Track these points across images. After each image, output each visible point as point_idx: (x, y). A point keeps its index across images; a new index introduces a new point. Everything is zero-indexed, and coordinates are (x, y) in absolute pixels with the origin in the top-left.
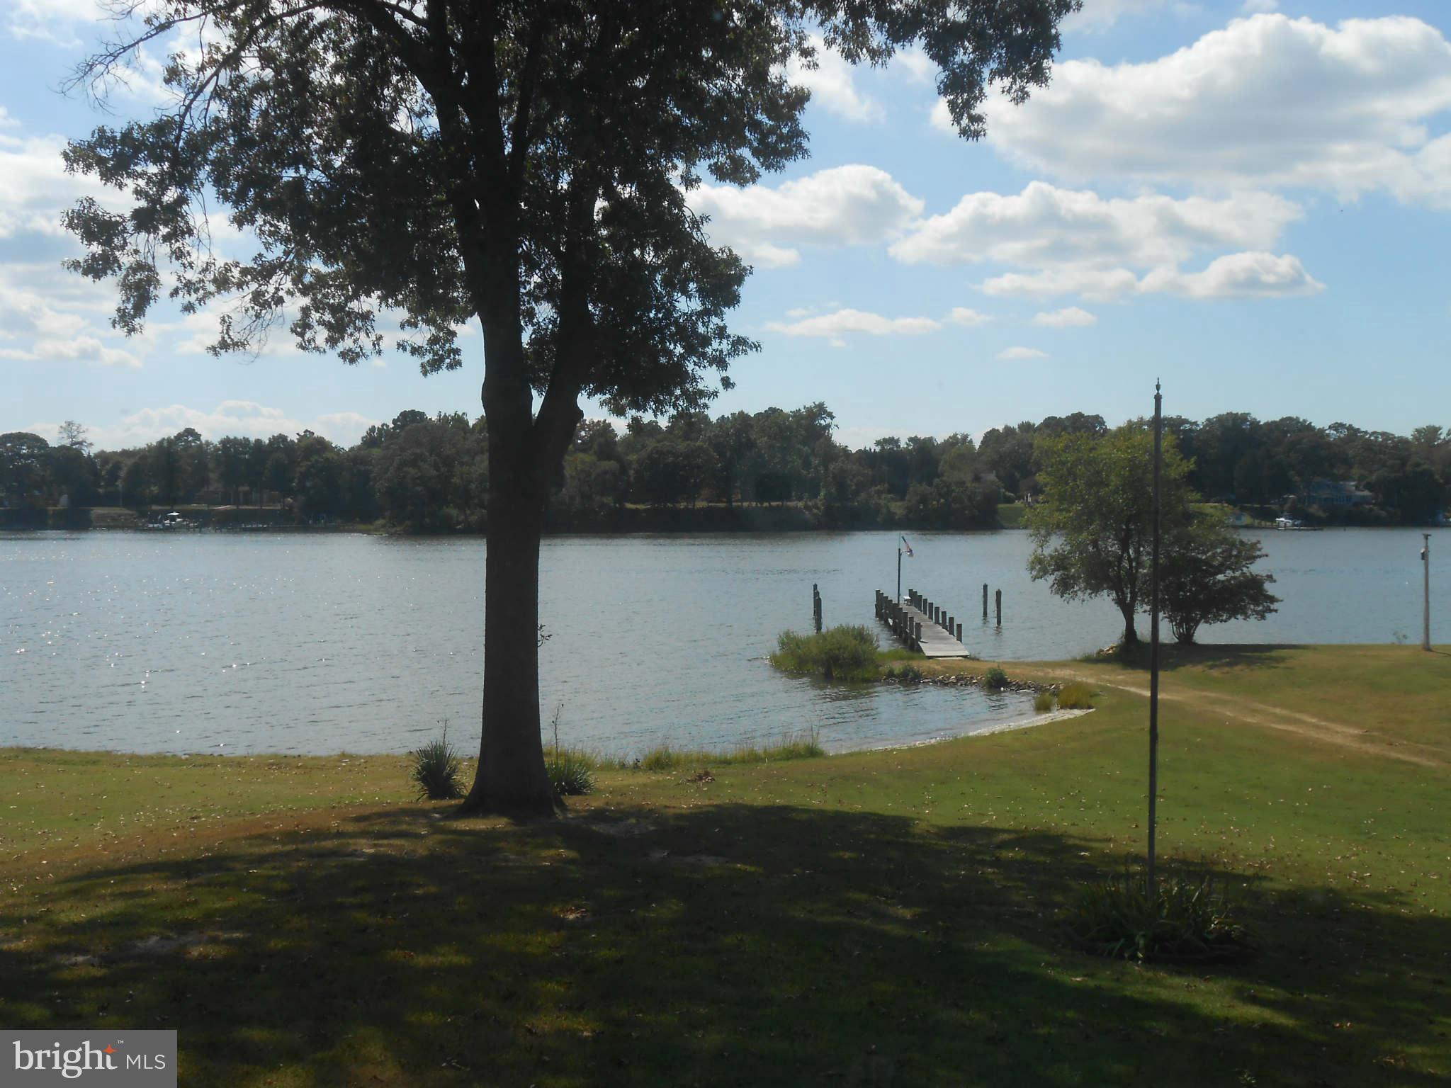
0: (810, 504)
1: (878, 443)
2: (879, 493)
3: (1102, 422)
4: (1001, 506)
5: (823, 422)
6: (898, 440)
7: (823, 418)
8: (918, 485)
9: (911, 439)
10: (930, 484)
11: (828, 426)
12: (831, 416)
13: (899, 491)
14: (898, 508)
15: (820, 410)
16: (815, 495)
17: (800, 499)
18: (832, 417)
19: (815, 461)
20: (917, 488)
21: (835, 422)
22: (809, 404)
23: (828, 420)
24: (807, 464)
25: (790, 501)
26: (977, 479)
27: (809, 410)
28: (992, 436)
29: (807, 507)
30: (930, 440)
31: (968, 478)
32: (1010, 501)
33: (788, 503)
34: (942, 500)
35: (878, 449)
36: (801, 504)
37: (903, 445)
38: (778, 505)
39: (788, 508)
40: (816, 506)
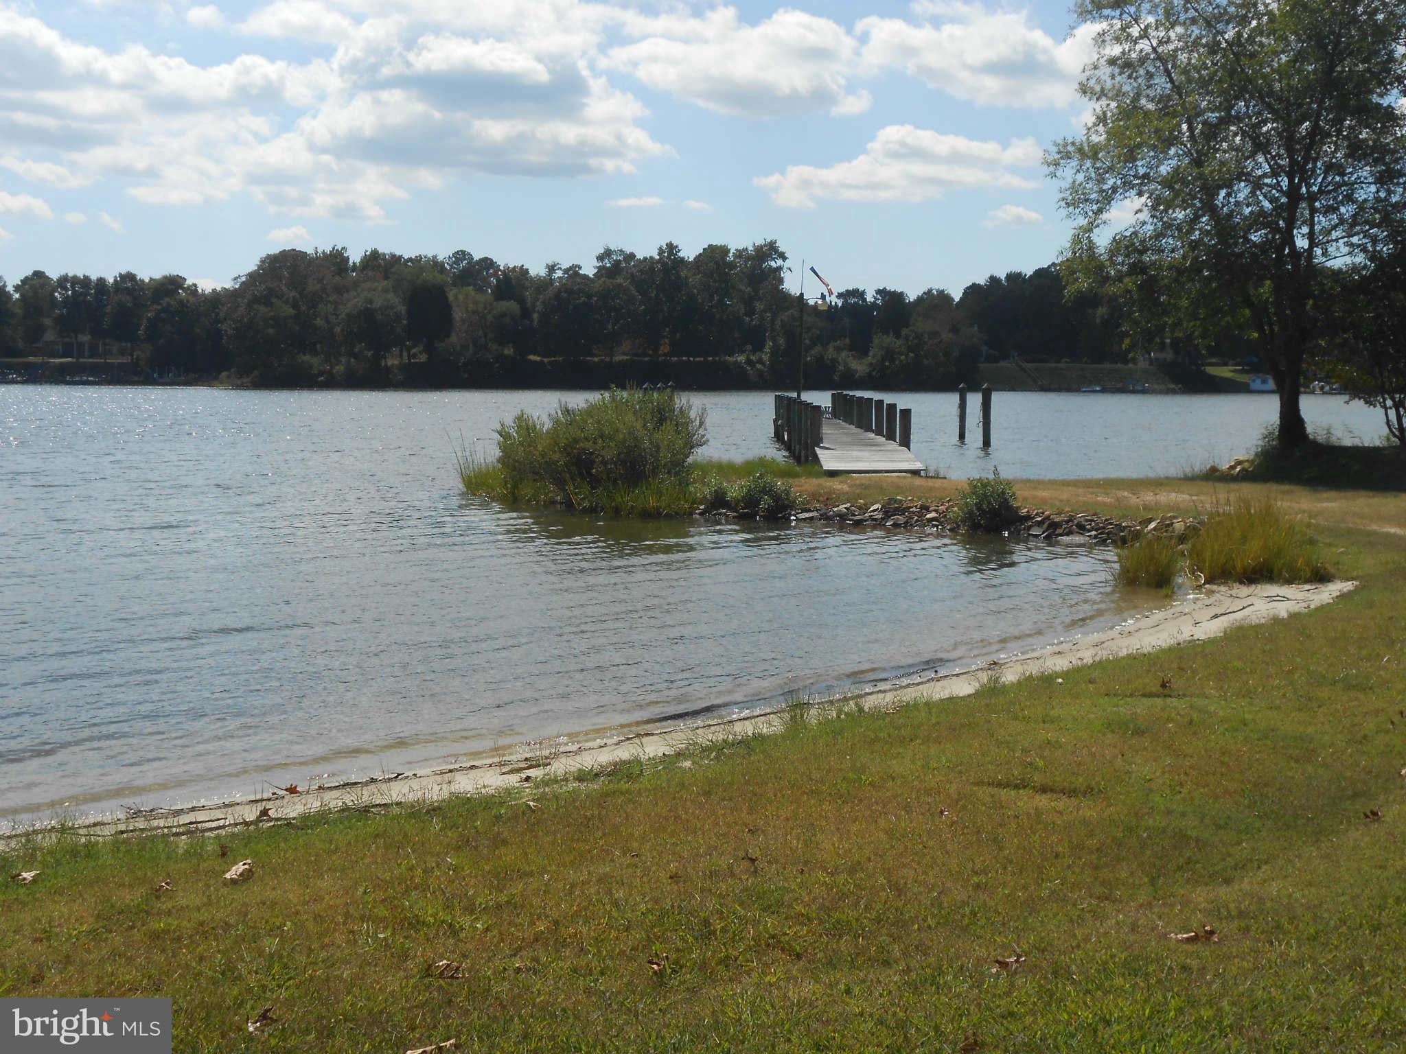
0: (753, 358)
1: (841, 295)
2: (838, 349)
4: (981, 365)
5: (773, 264)
6: (863, 293)
7: (774, 259)
8: (885, 338)
9: (879, 292)
10: (898, 337)
11: (780, 269)
12: (783, 256)
13: (861, 349)
14: (859, 365)
15: (770, 250)
16: (759, 347)
17: (742, 352)
18: (784, 258)
20: (882, 341)
21: (787, 264)
22: (759, 242)
23: (780, 262)
24: (751, 312)
25: (730, 355)
26: (955, 331)
27: (758, 249)
28: (973, 291)
29: (749, 362)
31: (944, 329)
32: (994, 360)
33: (727, 358)
34: (911, 355)
35: (840, 302)
36: (741, 359)
37: (869, 298)
38: (714, 360)
39: (726, 363)
40: (760, 361)
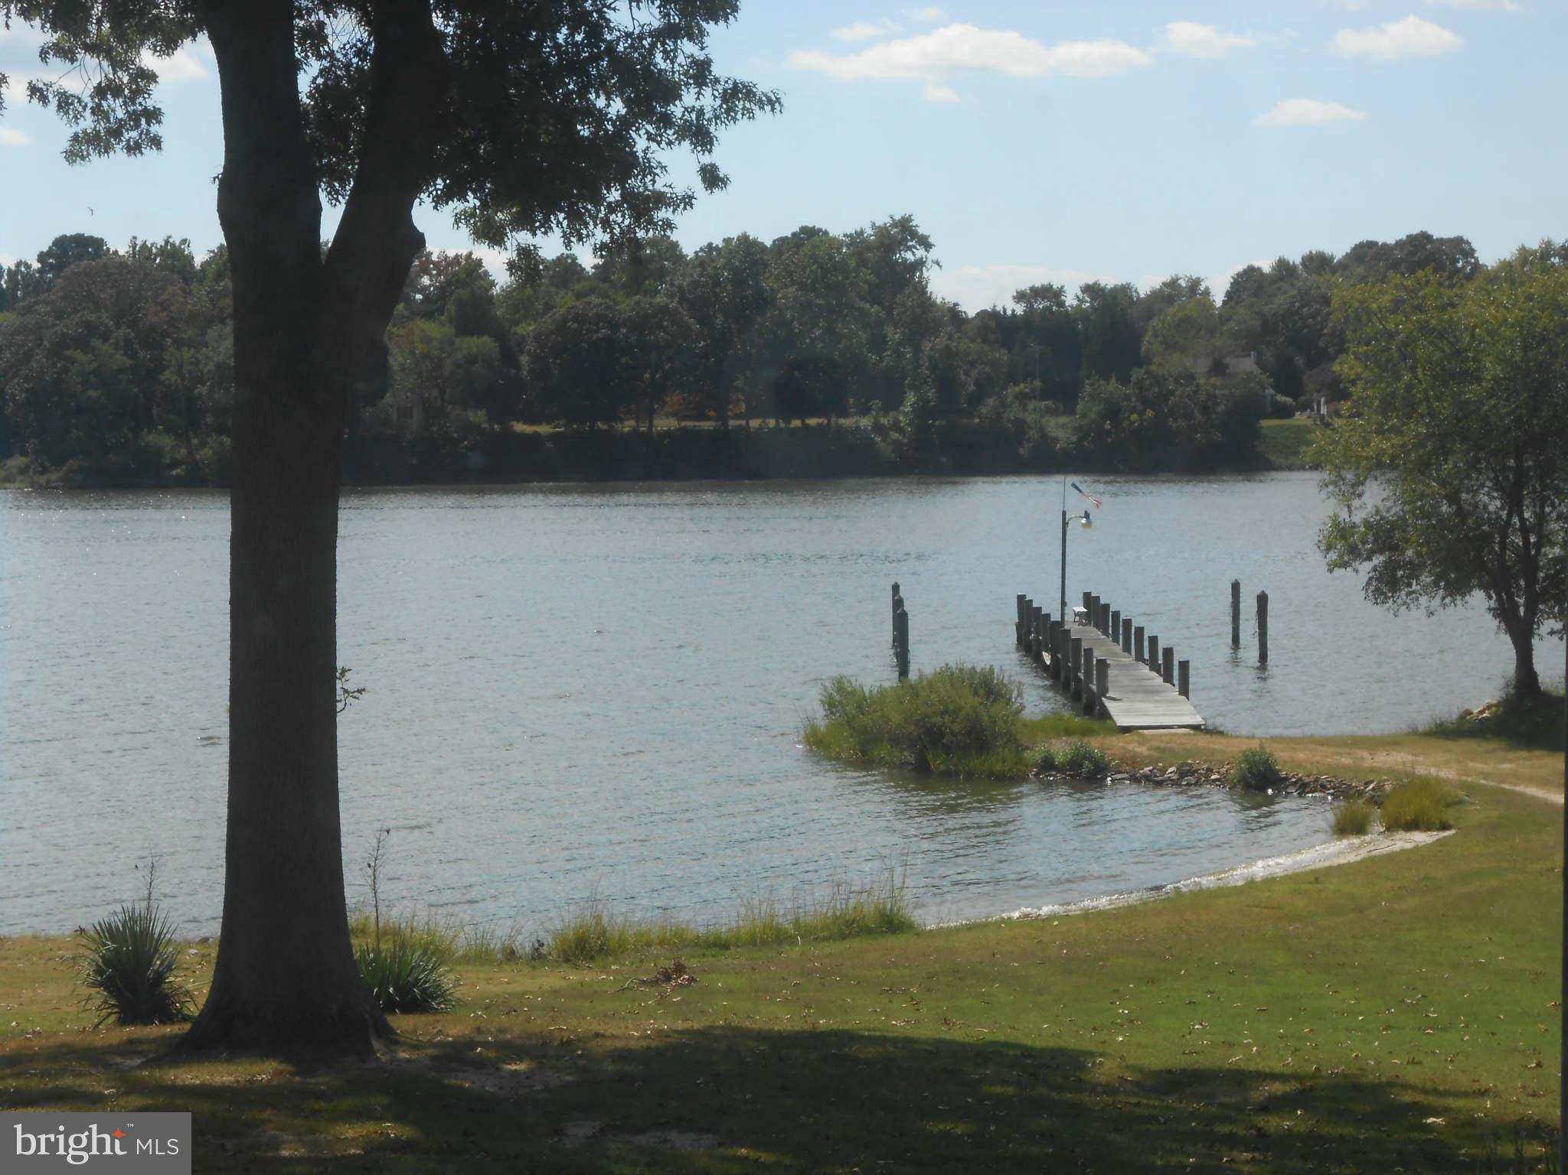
0: (884, 421)
1: (1020, 297)
2: (1023, 398)
3: (1469, 252)
4: (1265, 423)
5: (909, 256)
6: (1061, 291)
7: (909, 248)
8: (1102, 382)
9: (1086, 289)
10: (1125, 380)
11: (920, 264)
12: (925, 243)
13: (1063, 395)
14: (1060, 428)
15: (903, 232)
16: (893, 404)
17: (864, 411)
18: (928, 246)
19: (894, 335)
20: (1098, 389)
21: (933, 254)
22: (883, 220)
23: (920, 252)
24: (878, 343)
25: (846, 416)
26: (1218, 368)
27: (882, 232)
28: (1248, 282)
29: (879, 428)
30: (1124, 290)
31: (1201, 367)
32: (1283, 412)
33: (842, 421)
34: (1149, 413)
35: (1020, 309)
36: (865, 422)
37: (1070, 300)
38: (819, 425)
39: (840, 431)
40: (896, 427)
